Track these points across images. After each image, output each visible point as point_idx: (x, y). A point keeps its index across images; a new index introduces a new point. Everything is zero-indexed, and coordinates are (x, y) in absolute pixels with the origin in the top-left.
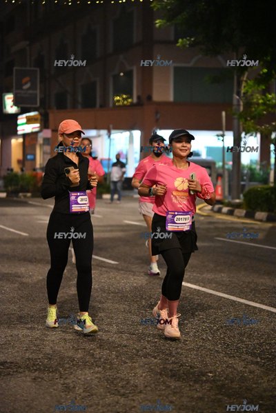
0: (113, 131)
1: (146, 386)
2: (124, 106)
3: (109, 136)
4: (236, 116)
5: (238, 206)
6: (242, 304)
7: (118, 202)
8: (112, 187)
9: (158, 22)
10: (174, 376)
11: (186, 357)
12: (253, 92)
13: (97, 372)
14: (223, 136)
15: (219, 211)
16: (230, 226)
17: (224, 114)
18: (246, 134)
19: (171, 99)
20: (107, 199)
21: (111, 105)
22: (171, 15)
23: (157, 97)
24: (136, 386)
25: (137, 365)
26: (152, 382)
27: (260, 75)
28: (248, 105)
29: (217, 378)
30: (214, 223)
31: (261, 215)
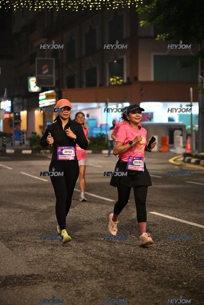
0: (109, 104)
1: (137, 292)
2: (117, 85)
4: (200, 91)
5: (203, 158)
8: (109, 144)
9: (142, 23)
10: (157, 284)
11: (166, 270)
13: (102, 282)
14: (191, 106)
15: (189, 161)
16: (197, 172)
17: (191, 89)
19: (152, 79)
20: (105, 154)
21: (108, 84)
22: (151, 18)
23: (141, 78)
24: (130, 292)
25: (130, 276)
26: (142, 288)
29: (190, 286)
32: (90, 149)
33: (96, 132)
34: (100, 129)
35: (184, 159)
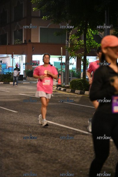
0: (14, 55)
2: (19, 44)
3: (13, 57)
4: (67, 49)
5: (68, 87)
6: (71, 130)
7: (17, 86)
8: (14, 79)
9: (34, 9)
12: (74, 39)
14: (61, 58)
15: (60, 90)
16: (65, 96)
17: (62, 48)
18: (71, 57)
19: (39, 42)
20: (11, 84)
21: (13, 44)
22: (40, 6)
23: (33, 41)
26: (35, 163)
27: (77, 32)
28: (72, 45)
29: (62, 162)
30: (58, 95)
31: (77, 91)
32: (2, 82)
33: (6, 71)
34: (8, 70)
35: (57, 88)
